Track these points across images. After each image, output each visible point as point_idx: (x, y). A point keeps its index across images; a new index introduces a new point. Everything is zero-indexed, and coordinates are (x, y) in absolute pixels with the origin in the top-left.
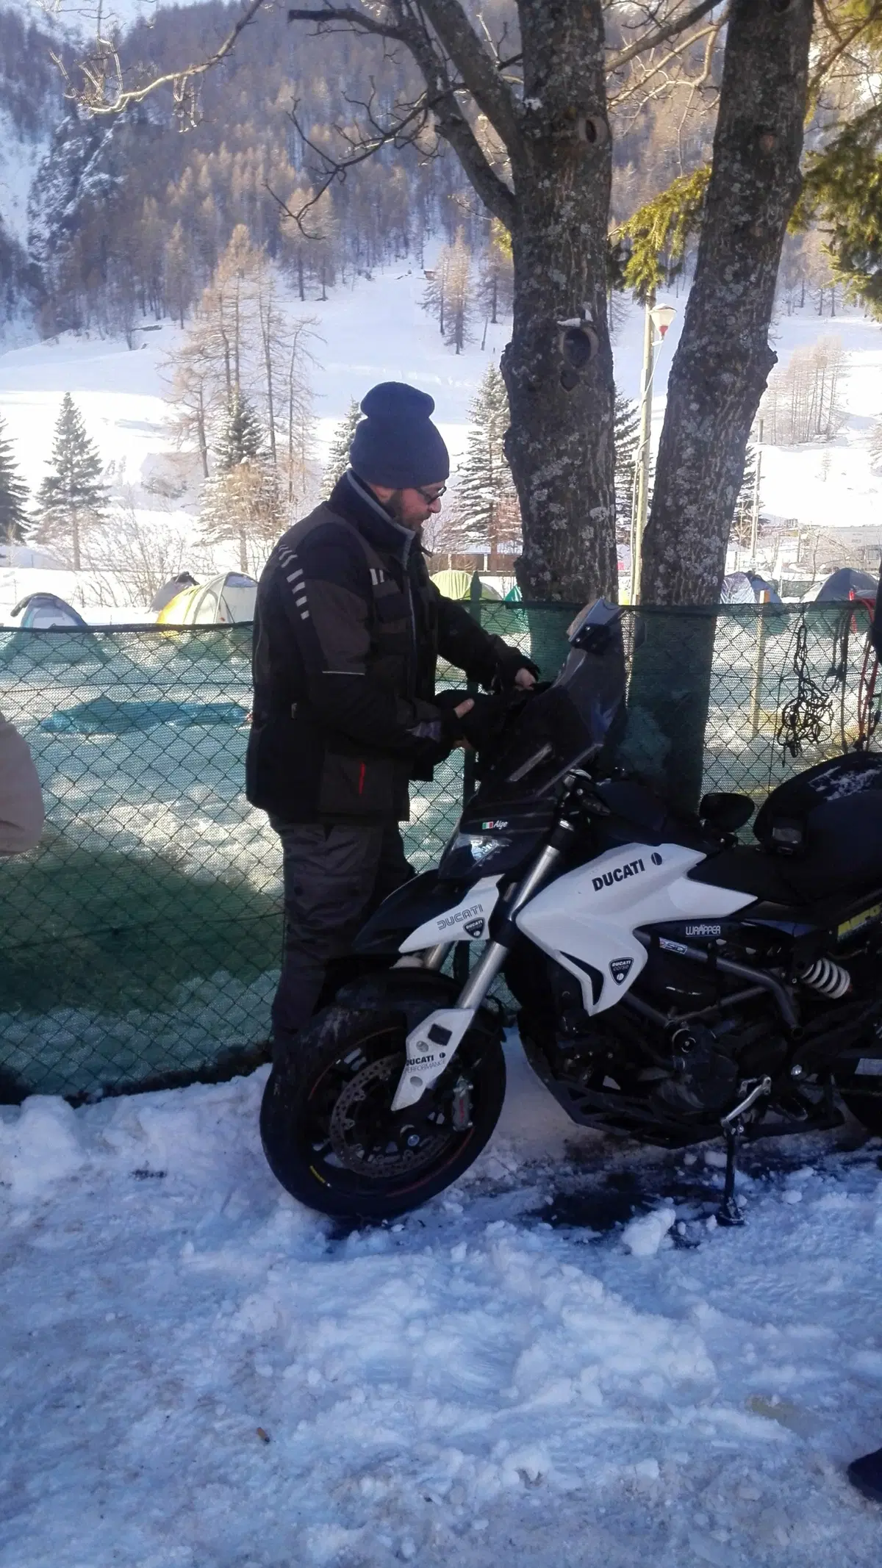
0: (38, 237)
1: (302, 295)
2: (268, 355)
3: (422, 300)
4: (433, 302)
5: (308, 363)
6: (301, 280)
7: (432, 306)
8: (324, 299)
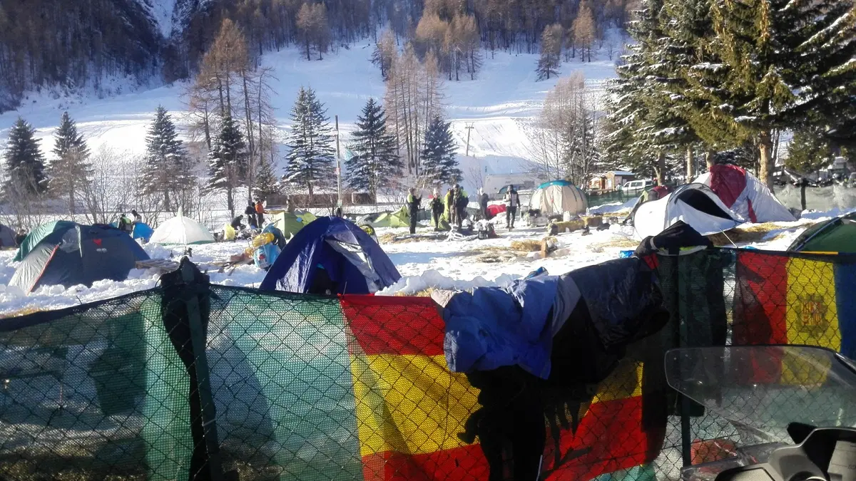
0: (177, 31)
1: (309, 57)
2: (245, 87)
3: (371, 58)
4: (377, 59)
5: (269, 91)
6: (308, 50)
7: (377, 62)
8: (321, 59)
